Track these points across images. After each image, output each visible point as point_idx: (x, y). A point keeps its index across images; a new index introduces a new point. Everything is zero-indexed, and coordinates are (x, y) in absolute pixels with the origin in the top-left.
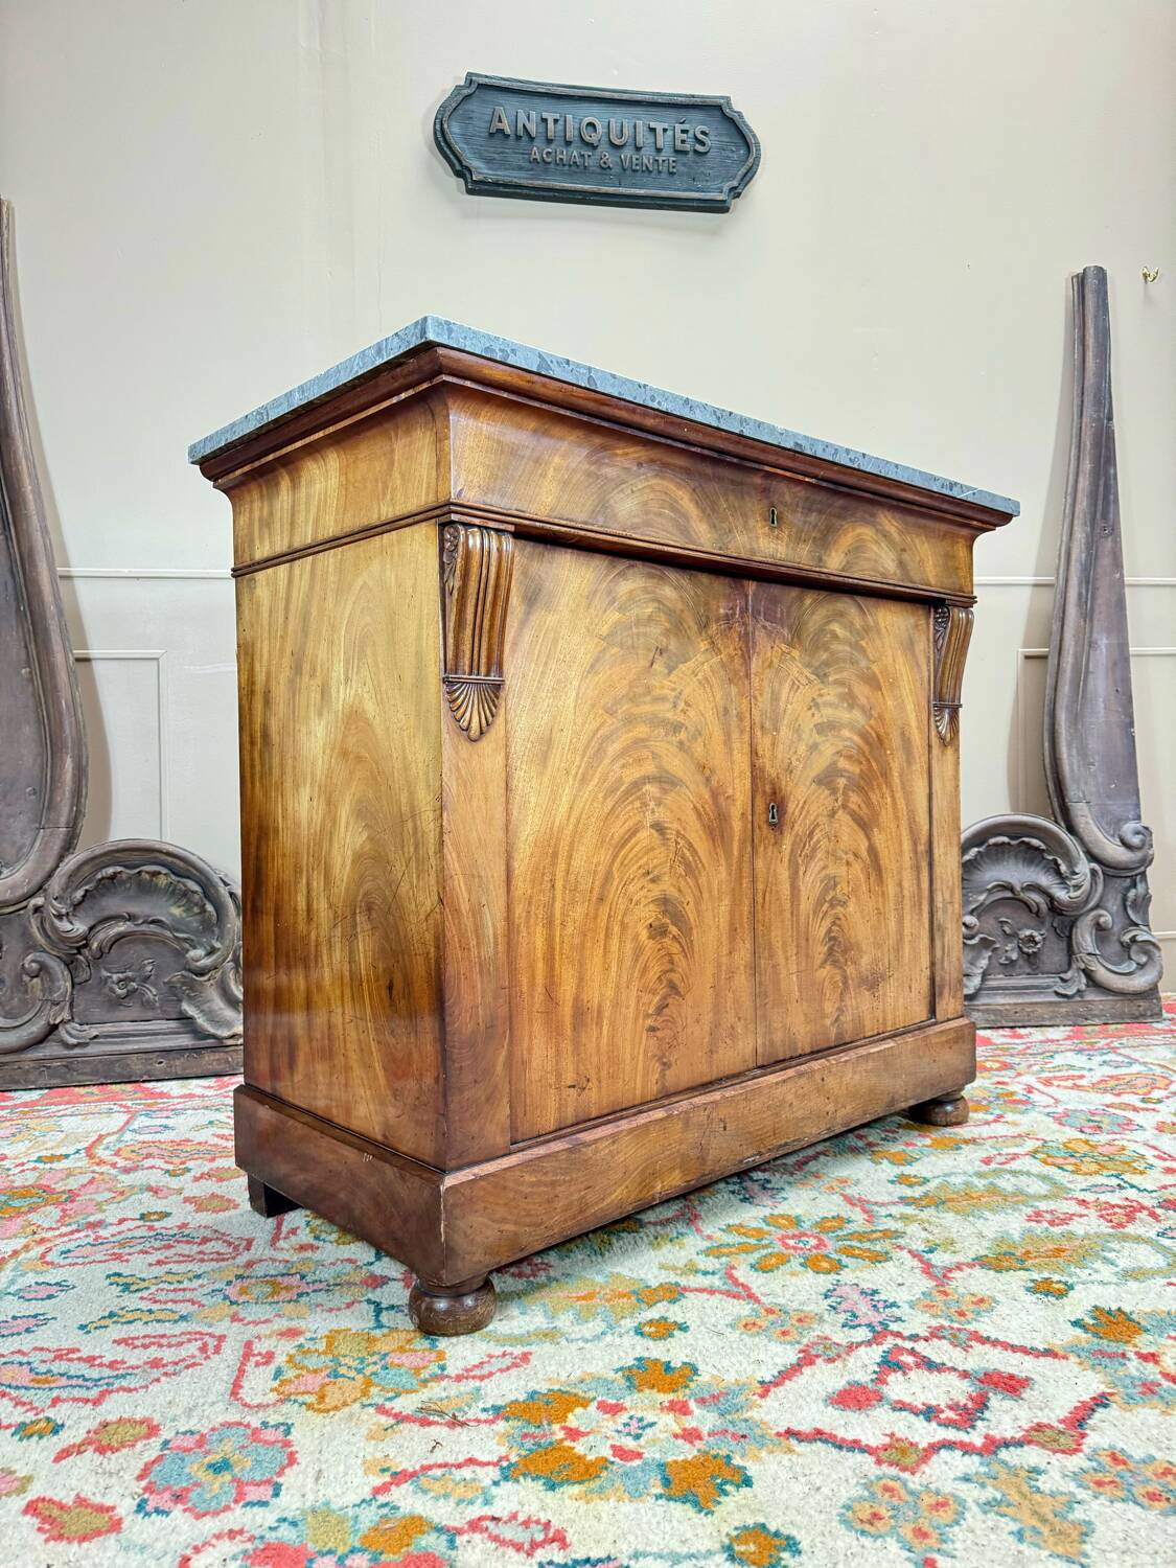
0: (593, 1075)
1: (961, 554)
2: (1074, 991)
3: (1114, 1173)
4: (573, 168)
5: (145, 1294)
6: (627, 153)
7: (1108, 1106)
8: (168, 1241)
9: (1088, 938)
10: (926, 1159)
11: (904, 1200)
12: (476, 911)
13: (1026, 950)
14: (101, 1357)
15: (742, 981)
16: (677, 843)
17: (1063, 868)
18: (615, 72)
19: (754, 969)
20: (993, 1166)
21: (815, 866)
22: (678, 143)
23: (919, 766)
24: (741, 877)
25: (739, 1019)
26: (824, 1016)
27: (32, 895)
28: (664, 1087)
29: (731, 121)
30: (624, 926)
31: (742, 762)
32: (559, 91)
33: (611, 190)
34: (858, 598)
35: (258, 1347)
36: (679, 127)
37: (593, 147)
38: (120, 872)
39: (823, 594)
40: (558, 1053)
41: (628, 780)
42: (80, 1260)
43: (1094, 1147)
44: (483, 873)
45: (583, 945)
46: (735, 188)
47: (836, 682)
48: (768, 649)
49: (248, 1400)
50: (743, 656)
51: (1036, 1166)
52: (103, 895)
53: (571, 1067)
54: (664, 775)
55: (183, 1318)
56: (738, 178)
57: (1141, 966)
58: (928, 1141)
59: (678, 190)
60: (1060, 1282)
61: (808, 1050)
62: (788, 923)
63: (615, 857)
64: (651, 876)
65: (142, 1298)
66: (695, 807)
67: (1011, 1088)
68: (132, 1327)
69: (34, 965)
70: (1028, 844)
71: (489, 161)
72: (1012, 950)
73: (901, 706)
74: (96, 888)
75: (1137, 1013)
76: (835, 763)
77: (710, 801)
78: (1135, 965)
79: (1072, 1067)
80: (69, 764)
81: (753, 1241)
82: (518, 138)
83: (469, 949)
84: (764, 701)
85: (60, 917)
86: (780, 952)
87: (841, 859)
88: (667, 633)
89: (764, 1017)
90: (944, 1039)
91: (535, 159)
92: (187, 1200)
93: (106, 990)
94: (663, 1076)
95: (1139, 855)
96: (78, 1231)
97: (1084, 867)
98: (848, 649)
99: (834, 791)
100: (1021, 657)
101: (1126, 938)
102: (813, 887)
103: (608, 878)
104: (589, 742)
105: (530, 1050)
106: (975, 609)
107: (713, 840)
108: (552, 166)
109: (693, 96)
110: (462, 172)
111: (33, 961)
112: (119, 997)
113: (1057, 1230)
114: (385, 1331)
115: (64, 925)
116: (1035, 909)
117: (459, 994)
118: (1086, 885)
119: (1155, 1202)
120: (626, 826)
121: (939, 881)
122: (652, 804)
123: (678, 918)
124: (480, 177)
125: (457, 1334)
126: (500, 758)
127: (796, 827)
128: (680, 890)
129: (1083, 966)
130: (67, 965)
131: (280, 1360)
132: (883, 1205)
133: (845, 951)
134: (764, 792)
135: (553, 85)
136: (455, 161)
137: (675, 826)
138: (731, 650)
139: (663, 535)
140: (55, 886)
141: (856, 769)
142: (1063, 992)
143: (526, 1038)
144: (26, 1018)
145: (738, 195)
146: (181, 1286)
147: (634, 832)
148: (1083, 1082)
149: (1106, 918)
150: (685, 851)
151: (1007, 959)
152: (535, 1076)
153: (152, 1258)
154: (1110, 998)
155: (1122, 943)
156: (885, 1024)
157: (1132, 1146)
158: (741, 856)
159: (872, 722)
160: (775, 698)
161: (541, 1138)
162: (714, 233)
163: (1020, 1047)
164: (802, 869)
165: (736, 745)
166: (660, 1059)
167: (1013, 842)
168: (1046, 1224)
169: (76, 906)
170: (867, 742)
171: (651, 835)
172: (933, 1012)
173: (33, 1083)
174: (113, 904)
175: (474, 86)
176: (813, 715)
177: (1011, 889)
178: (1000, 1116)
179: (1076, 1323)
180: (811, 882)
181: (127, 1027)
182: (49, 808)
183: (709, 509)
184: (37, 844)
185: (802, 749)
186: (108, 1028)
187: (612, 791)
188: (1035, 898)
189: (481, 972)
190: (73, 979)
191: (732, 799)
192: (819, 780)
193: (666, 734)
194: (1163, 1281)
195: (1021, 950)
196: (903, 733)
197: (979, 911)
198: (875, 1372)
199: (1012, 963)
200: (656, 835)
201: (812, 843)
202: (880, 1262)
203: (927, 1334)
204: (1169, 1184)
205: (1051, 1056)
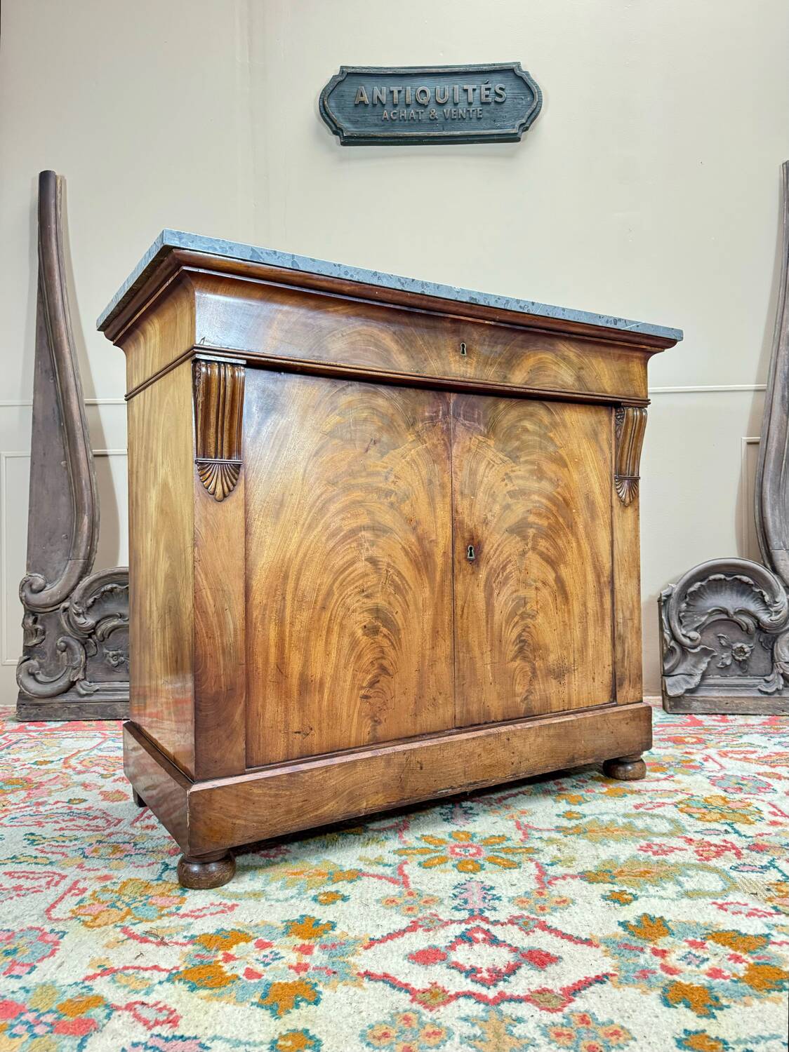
0: (316, 727)
1: (636, 369)
2: (774, 689)
3: (728, 821)
4: (412, 122)
5: (39, 847)
6: (449, 108)
7: (759, 774)
8: (73, 816)
9: (786, 651)
10: (595, 802)
11: (558, 829)
12: (220, 614)
13: (737, 658)
15: (443, 668)
16: (387, 571)
17: (767, 598)
18: (441, 54)
19: (454, 659)
20: (641, 810)
21: (507, 591)
22: (483, 97)
23: (602, 521)
24: (443, 596)
25: (440, 693)
26: (515, 695)
27: (63, 601)
28: (374, 737)
29: (520, 78)
30: (342, 627)
31: (444, 516)
32: (402, 71)
33: (436, 134)
34: (546, 403)
35: (81, 885)
36: (484, 87)
37: (424, 106)
38: (116, 588)
39: (514, 401)
40: (287, 710)
41: (346, 529)
42: (19, 824)
43: (727, 802)
44: (226, 588)
45: (308, 639)
46: (524, 124)
47: (526, 462)
48: (465, 439)
49: (53, 915)
50: (445, 444)
51: (671, 812)
52: (105, 602)
53: (297, 720)
54: (377, 525)
55: (51, 863)
56: (526, 117)
58: (605, 790)
59: (484, 129)
60: (631, 894)
61: (500, 718)
62: (483, 629)
63: (336, 579)
64: (365, 593)
65: (36, 849)
66: (403, 547)
67: (692, 757)
68: (19, 866)
69: (63, 644)
70: (740, 580)
71: (355, 123)
72: (727, 657)
73: (586, 479)
74: (101, 597)
76: (525, 518)
77: (416, 543)
79: (751, 745)
80: (86, 520)
81: (432, 847)
82: (374, 105)
83: (214, 638)
84: (463, 475)
85: (78, 615)
86: (476, 649)
87: (531, 585)
88: (380, 429)
89: (462, 693)
90: (621, 717)
91: (385, 118)
92: (101, 793)
93: (106, 662)
94: (374, 730)
96: (28, 806)
97: (783, 598)
98: (538, 439)
99: (524, 538)
100: (744, 444)
102: (506, 604)
103: (329, 593)
104: (315, 502)
105: (264, 707)
106: (648, 409)
107: (419, 571)
108: (397, 121)
109: (494, 65)
110: (337, 131)
111: (62, 641)
112: (113, 665)
113: (655, 858)
114: (160, 882)
115: (81, 620)
116: (745, 628)
117: (206, 667)
118: (784, 611)
119: (745, 845)
120: (345, 560)
121: (619, 603)
122: (367, 545)
123: (388, 622)
124: (349, 134)
125: (200, 889)
126: (241, 513)
127: (491, 562)
128: (389, 603)
129: (781, 671)
130: (83, 645)
131: (88, 893)
132: (541, 830)
133: (534, 650)
134: (463, 538)
135: (398, 68)
136: (333, 126)
137: (386, 559)
138: (435, 441)
139: (369, 363)
140: (76, 595)
141: (545, 523)
142: (765, 690)
143: (261, 699)
144: (58, 677)
145: (527, 129)
146: (63, 844)
147: (352, 563)
148: (753, 756)
150: (395, 577)
151: (723, 664)
152: (268, 724)
153: (58, 826)
156: (570, 702)
157: (757, 804)
158: (443, 581)
159: (559, 490)
160: (473, 473)
161: (270, 765)
162: (511, 156)
163: (720, 729)
164: (496, 592)
165: (439, 506)
166: (372, 718)
167: (728, 579)
168: (650, 853)
169: (89, 608)
170: (555, 504)
171: (366, 566)
172: (614, 696)
173: (59, 717)
174: (111, 607)
175: (345, 75)
176: (506, 485)
177: (726, 613)
178: (672, 776)
179: (624, 925)
180: (503, 600)
181: (117, 685)
182: (74, 547)
183: (408, 345)
184: (67, 569)
185: (497, 508)
186: (106, 685)
187: (333, 535)
188: (745, 619)
189: (224, 653)
190: (86, 653)
191: (435, 542)
192: (511, 531)
193: (379, 498)
194: (710, 901)
195: (733, 657)
196: (587, 497)
197: (701, 629)
198: (451, 942)
199: (727, 667)
200: (370, 565)
201: (505, 574)
202: (510, 868)
203: (506, 921)
204: (766, 832)
205: (740, 736)
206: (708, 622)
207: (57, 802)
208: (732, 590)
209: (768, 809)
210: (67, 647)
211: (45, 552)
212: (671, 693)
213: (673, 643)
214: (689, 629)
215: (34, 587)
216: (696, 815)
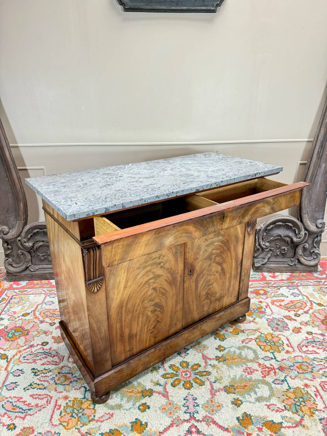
0: (135, 347)
2: (294, 264)
3: (273, 351)
5: (39, 377)
7: (285, 317)
8: (46, 355)
9: (300, 251)
10: (228, 339)
11: (216, 358)
12: (99, 328)
13: (282, 252)
14: (27, 401)
15: (179, 313)
16: (160, 290)
17: (297, 232)
19: (183, 309)
20: (244, 344)
21: (203, 279)
23: (241, 243)
24: (180, 290)
25: (178, 321)
27: (18, 237)
28: (155, 342)
30: (143, 314)
33: (174, 8)
35: (58, 402)
38: (39, 231)
40: (124, 346)
41: (144, 282)
42: (27, 361)
43: (273, 338)
44: (100, 320)
45: (131, 323)
46: (219, 4)
49: (53, 423)
51: (254, 345)
52: (35, 236)
53: (128, 348)
54: (156, 276)
55: (45, 388)
56: (220, 1)
57: (314, 259)
58: (232, 330)
60: (240, 400)
61: (198, 321)
62: (194, 295)
63: (140, 300)
64: (152, 300)
65: (38, 379)
66: (166, 280)
67: (262, 305)
68: (34, 390)
69: (21, 253)
70: (288, 225)
71: (131, 0)
72: (278, 252)
73: (236, 230)
74: (33, 235)
75: (310, 270)
76: (212, 252)
77: (170, 276)
78: (312, 258)
79: (283, 295)
80: (22, 204)
81: (175, 372)
83: (98, 336)
85: (25, 242)
86: (191, 302)
87: (212, 275)
89: (185, 318)
90: (240, 306)
92: (53, 337)
93: (39, 258)
94: (155, 340)
95: (320, 230)
96: (28, 348)
97: (303, 232)
99: (211, 259)
100: (299, 164)
101: (312, 251)
103: (138, 305)
107: (171, 285)
110: (122, 4)
112: (42, 259)
113: (248, 376)
114: (85, 399)
115: (27, 244)
116: (287, 242)
118: (302, 238)
119: (277, 366)
120: (144, 292)
121: (243, 269)
122: (152, 284)
123: (160, 306)
124: (128, 7)
126: (104, 293)
127: (198, 272)
128: (160, 300)
129: (297, 258)
130: (29, 253)
131: (62, 408)
132: (211, 359)
133: (211, 295)
134: (188, 268)
136: (120, 2)
137: (159, 286)
140: (23, 234)
141: (219, 251)
142: (290, 264)
143: (116, 347)
144: (21, 265)
145: (220, 6)
146: (46, 375)
147: (146, 292)
148: (283, 304)
149: (307, 246)
150: (163, 291)
151: (276, 254)
152: (118, 353)
153: (42, 362)
154: (304, 266)
155: (310, 252)
156: (222, 307)
157: (283, 339)
158: (180, 285)
159: (225, 237)
161: (120, 364)
162: (210, 21)
163: (272, 283)
164: (199, 281)
165: (179, 260)
166: (154, 337)
167: (283, 224)
168: (247, 374)
169: (29, 239)
170: (223, 243)
172: (238, 299)
173: (24, 279)
174: (38, 238)
176: (205, 243)
177: (281, 236)
178: (254, 319)
179: (238, 419)
180: (202, 283)
181: (45, 266)
182: (18, 215)
184: (17, 224)
185: (201, 253)
187: (139, 286)
188: (287, 239)
189: (101, 339)
190: (31, 255)
191: (178, 273)
192: (206, 259)
193: (157, 266)
194: (265, 403)
195: (281, 252)
196: (236, 236)
197: (270, 242)
198: (185, 434)
199: (278, 255)
200: (153, 291)
201: (203, 274)
202: (201, 385)
203: (201, 420)
204: (285, 358)
205: (279, 289)
206: (273, 239)
207: (38, 345)
208: (284, 228)
209: (286, 342)
210: (23, 254)
211: (6, 217)
212: (256, 265)
213: (259, 247)
214: (265, 241)
215: (5, 233)
216: (262, 347)
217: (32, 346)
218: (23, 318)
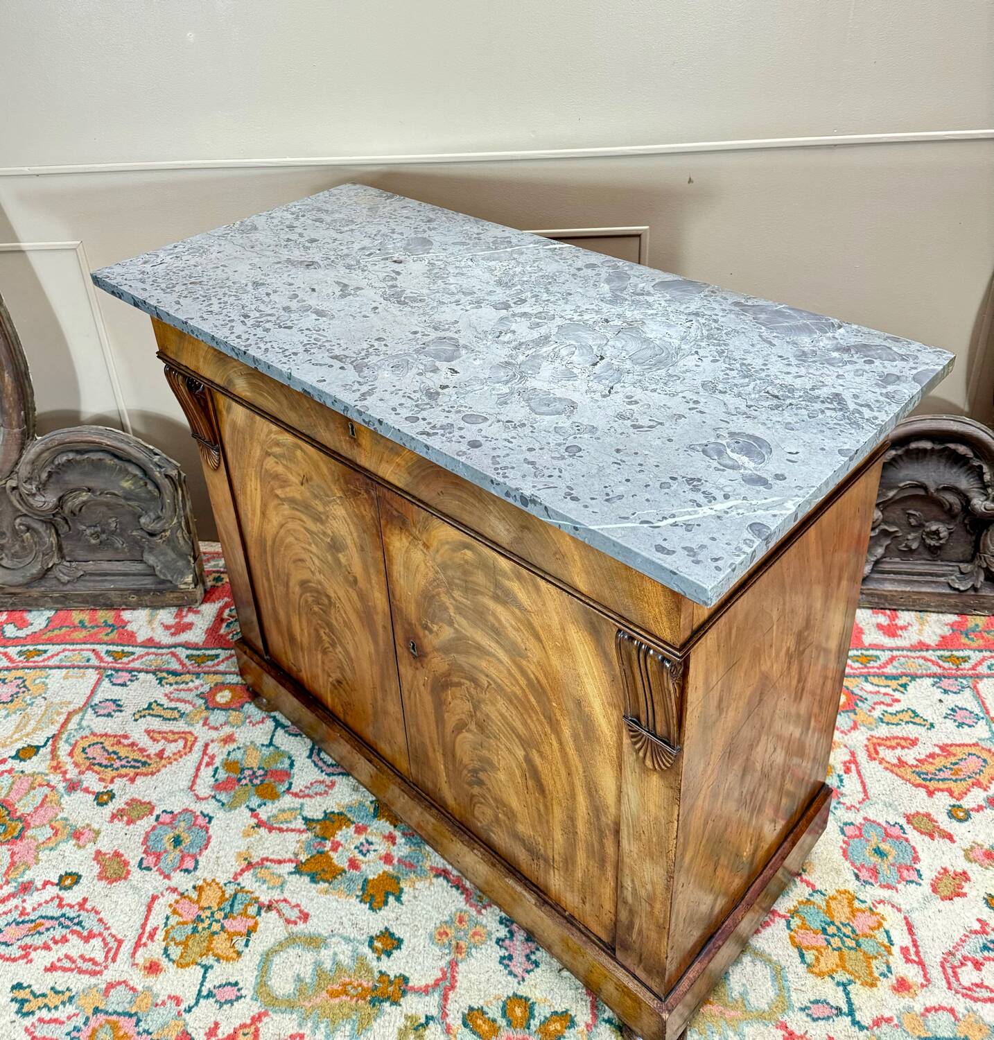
2: (969, 587)
3: (846, 977)
7: (909, 818)
43: (854, 914)
69: (21, 527)
74: (57, 471)
92: (97, 855)
96: (14, 895)
112: (94, 544)
116: (948, 508)
129: (986, 565)
140: (23, 469)
142: (957, 586)
144: (27, 562)
148: (910, 756)
151: (906, 546)
157: (891, 920)
163: (883, 658)
167: (938, 447)
182: (3, 413)
186: (90, 567)
188: (950, 498)
195: (924, 539)
197: (884, 505)
204: (886, 1015)
205: (904, 686)
206: (898, 497)
207: (46, 883)
208: (938, 461)
209: (901, 938)
210: (29, 528)
216: (810, 956)
217: (26, 888)
218: (18, 765)
